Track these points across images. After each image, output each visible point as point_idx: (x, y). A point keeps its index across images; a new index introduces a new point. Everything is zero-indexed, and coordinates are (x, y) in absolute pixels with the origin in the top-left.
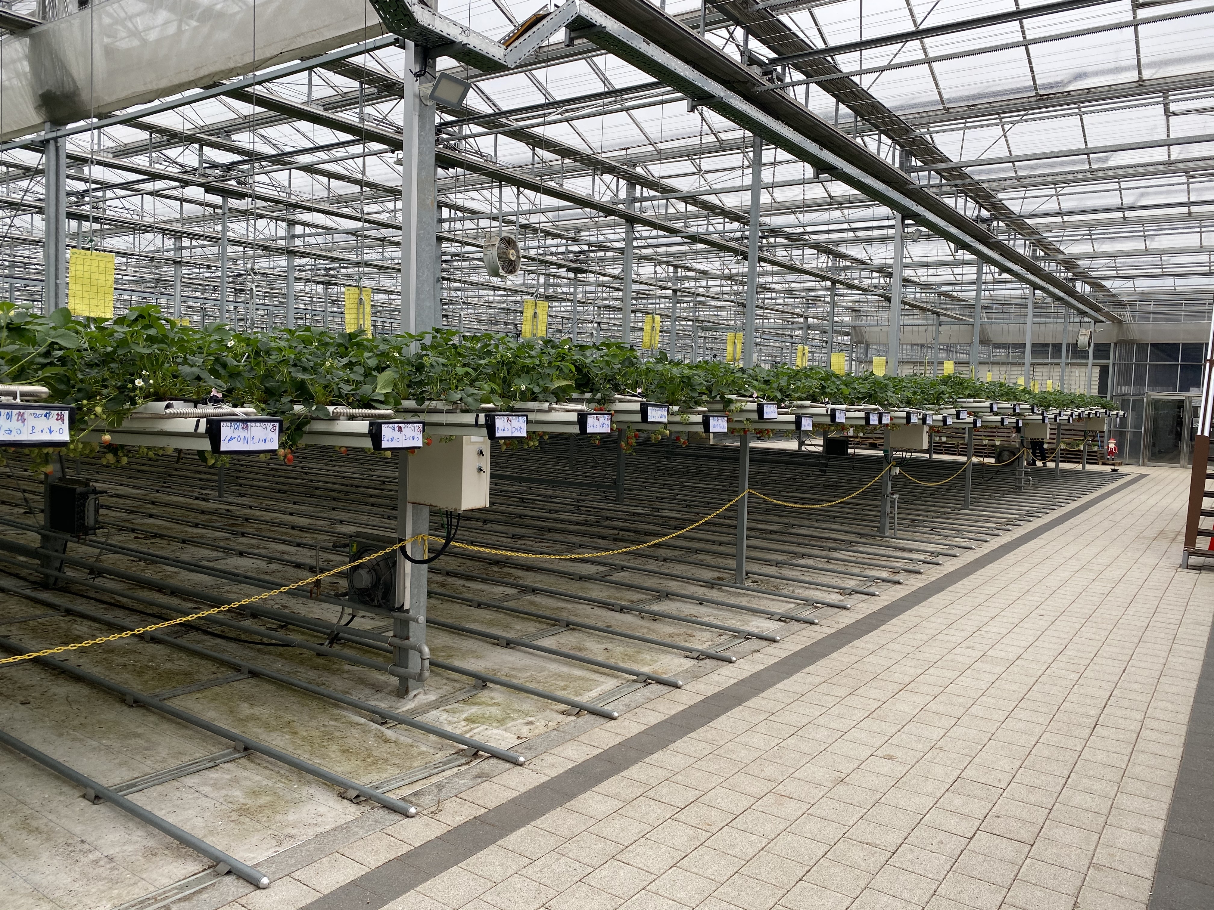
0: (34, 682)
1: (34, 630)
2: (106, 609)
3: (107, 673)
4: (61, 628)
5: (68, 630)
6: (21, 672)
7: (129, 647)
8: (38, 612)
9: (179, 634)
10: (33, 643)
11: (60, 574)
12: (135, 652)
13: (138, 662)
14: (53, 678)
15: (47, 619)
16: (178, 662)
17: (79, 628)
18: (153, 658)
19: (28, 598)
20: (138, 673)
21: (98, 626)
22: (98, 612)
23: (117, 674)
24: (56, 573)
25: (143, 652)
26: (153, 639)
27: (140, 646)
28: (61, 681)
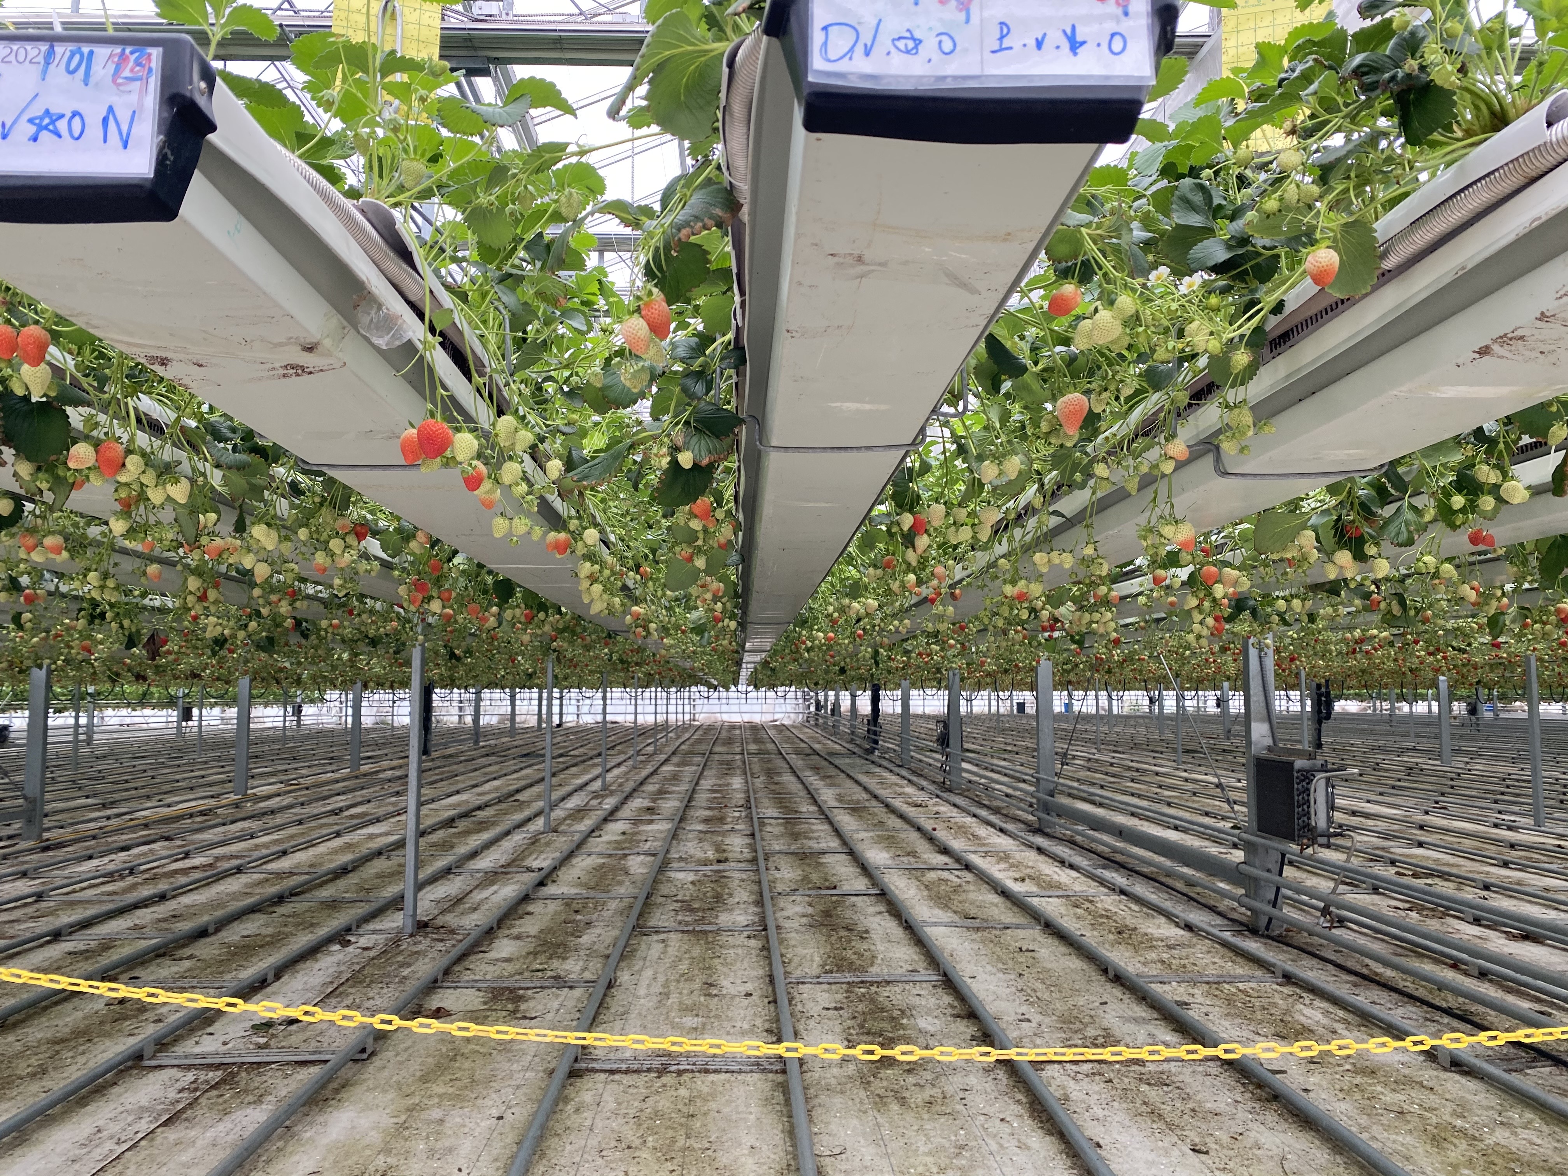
0: (1221, 1107)
1: (1230, 1001)
2: (1355, 985)
3: (1364, 1121)
4: (1275, 1005)
5: (1287, 1012)
6: (1200, 1078)
7: (1406, 1071)
8: (1240, 971)
9: (1514, 1065)
10: (1226, 1023)
11: (1275, 912)
12: (1421, 1084)
13: (1430, 1110)
14: (1257, 1106)
15: (1253, 985)
16: (1524, 1134)
17: (1307, 1011)
18: (1462, 1109)
19: (1225, 944)
20: (1434, 1138)
21: (1341, 1013)
22: (1341, 987)
23: (1387, 1128)
24: (1269, 909)
25: (1437, 1088)
26: (1457, 1065)
27: (1429, 1074)
28: (1271, 1117)
